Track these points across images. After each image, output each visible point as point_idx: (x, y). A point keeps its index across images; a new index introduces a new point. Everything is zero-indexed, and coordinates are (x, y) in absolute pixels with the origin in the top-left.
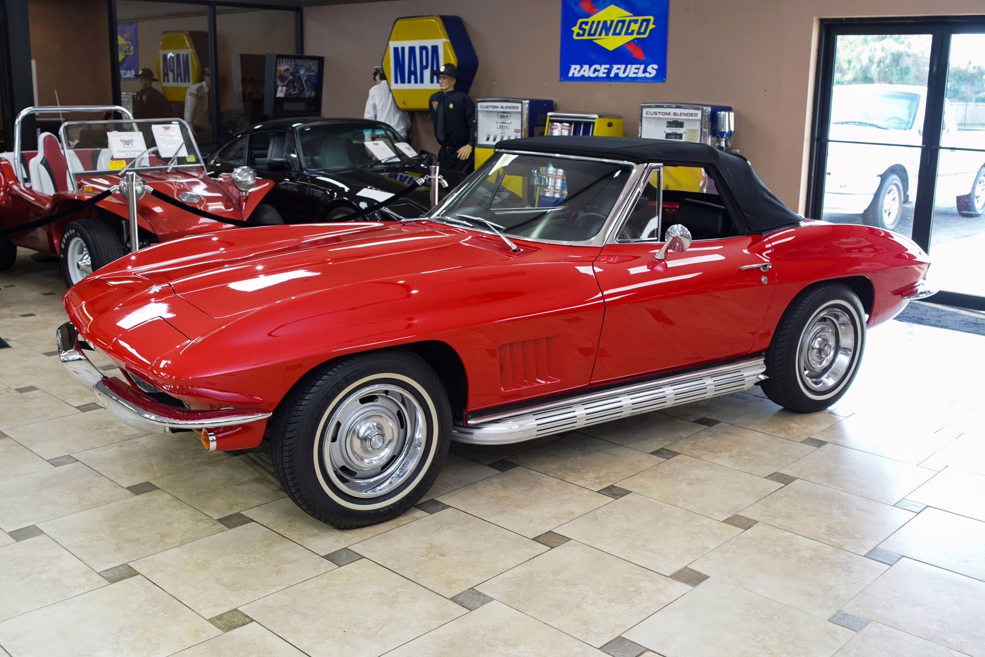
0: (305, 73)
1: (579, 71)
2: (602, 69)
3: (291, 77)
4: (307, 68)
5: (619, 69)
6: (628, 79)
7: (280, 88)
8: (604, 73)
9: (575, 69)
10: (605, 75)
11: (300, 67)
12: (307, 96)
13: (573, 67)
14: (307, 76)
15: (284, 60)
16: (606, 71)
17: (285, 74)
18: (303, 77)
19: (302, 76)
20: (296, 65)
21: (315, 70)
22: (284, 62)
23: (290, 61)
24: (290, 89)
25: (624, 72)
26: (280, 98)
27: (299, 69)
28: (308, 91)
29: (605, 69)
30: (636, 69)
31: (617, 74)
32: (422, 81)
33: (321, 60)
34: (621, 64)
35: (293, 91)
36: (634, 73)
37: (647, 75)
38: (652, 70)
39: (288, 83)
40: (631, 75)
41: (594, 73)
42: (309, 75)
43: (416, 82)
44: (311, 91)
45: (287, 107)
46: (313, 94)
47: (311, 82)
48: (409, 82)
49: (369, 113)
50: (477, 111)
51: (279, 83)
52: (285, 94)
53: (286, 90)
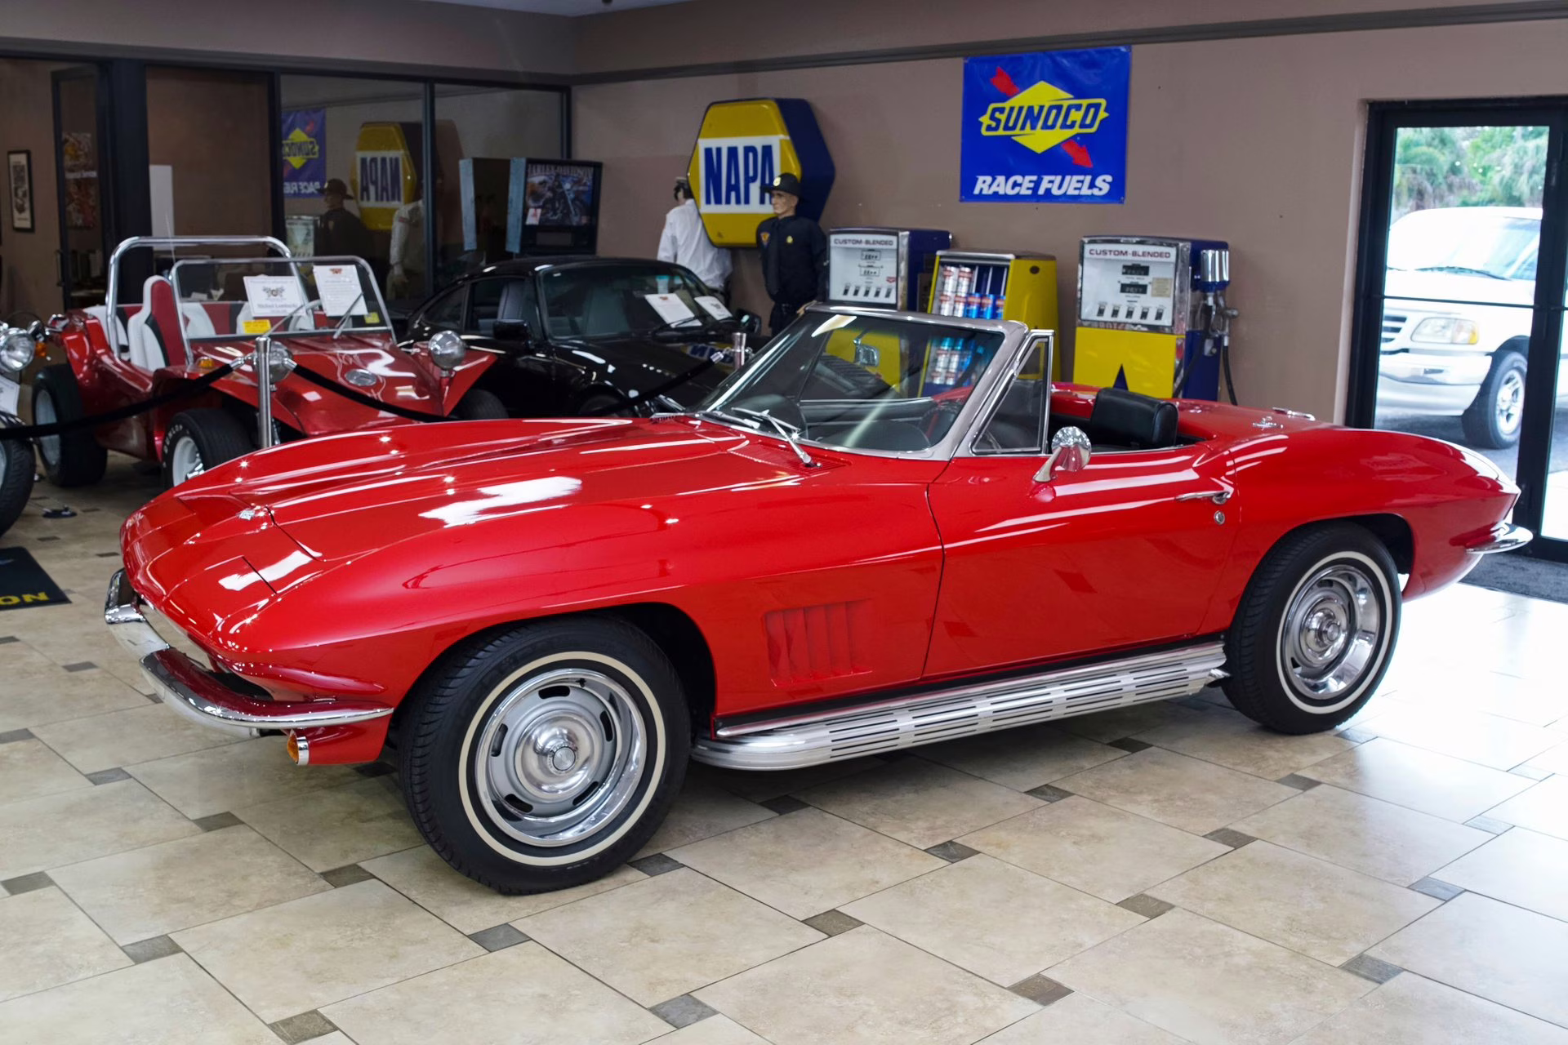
0: (571, 187)
3: (549, 194)
4: (575, 179)
5: (1051, 182)
7: (532, 211)
11: (565, 179)
12: (574, 224)
13: (981, 179)
14: (575, 193)
15: (541, 167)
17: (540, 190)
18: (569, 194)
19: (566, 193)
20: (558, 175)
21: (588, 183)
22: (539, 170)
23: (549, 169)
24: (547, 213)
25: (1060, 188)
26: (532, 226)
27: (562, 181)
28: (576, 215)
32: (747, 201)
33: (599, 169)
35: (551, 216)
36: (1075, 188)
38: (1103, 183)
39: (545, 203)
40: (1071, 192)
41: (1013, 188)
42: (578, 191)
43: (738, 201)
44: (582, 215)
45: (543, 239)
46: (585, 220)
47: (581, 202)
48: (728, 202)
49: (665, 250)
50: (830, 247)
51: (531, 202)
52: (540, 219)
53: (541, 214)
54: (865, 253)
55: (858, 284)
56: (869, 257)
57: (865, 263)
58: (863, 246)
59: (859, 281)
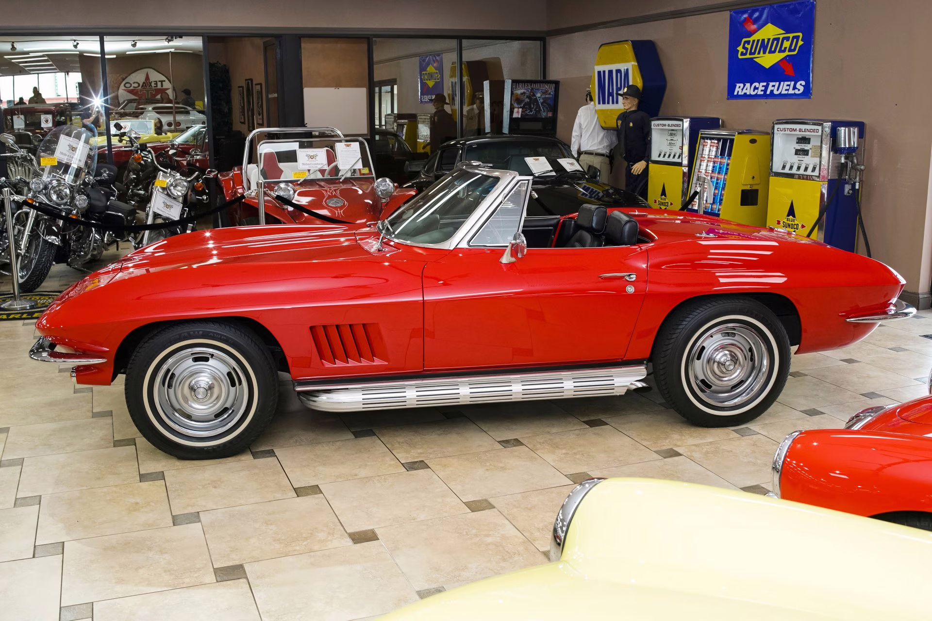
0: (541, 96)
1: (742, 89)
2: (761, 86)
3: (527, 100)
4: (543, 91)
5: (773, 86)
6: (781, 96)
7: (516, 110)
8: (762, 91)
9: (739, 87)
10: (762, 93)
12: (543, 117)
13: (738, 85)
14: (543, 99)
16: (763, 88)
17: (522, 97)
18: (540, 100)
19: (538, 99)
20: (532, 89)
21: (552, 93)
22: (520, 86)
24: (527, 110)
25: (778, 90)
26: (517, 119)
27: (536, 92)
28: (544, 111)
29: (763, 86)
30: (787, 85)
31: (772, 91)
32: (617, 102)
33: (557, 83)
34: (776, 81)
35: (529, 113)
36: (786, 90)
37: (797, 92)
38: (800, 86)
39: (524, 105)
40: (784, 92)
41: (754, 91)
42: (545, 98)
43: (613, 103)
44: (548, 111)
45: (524, 126)
46: (550, 115)
47: (548, 104)
48: (608, 103)
49: (576, 131)
50: (652, 129)
51: (516, 105)
52: (522, 114)
53: (522, 112)
54: (670, 132)
55: (666, 151)
56: (671, 135)
57: (669, 138)
58: (667, 127)
59: (666, 149)
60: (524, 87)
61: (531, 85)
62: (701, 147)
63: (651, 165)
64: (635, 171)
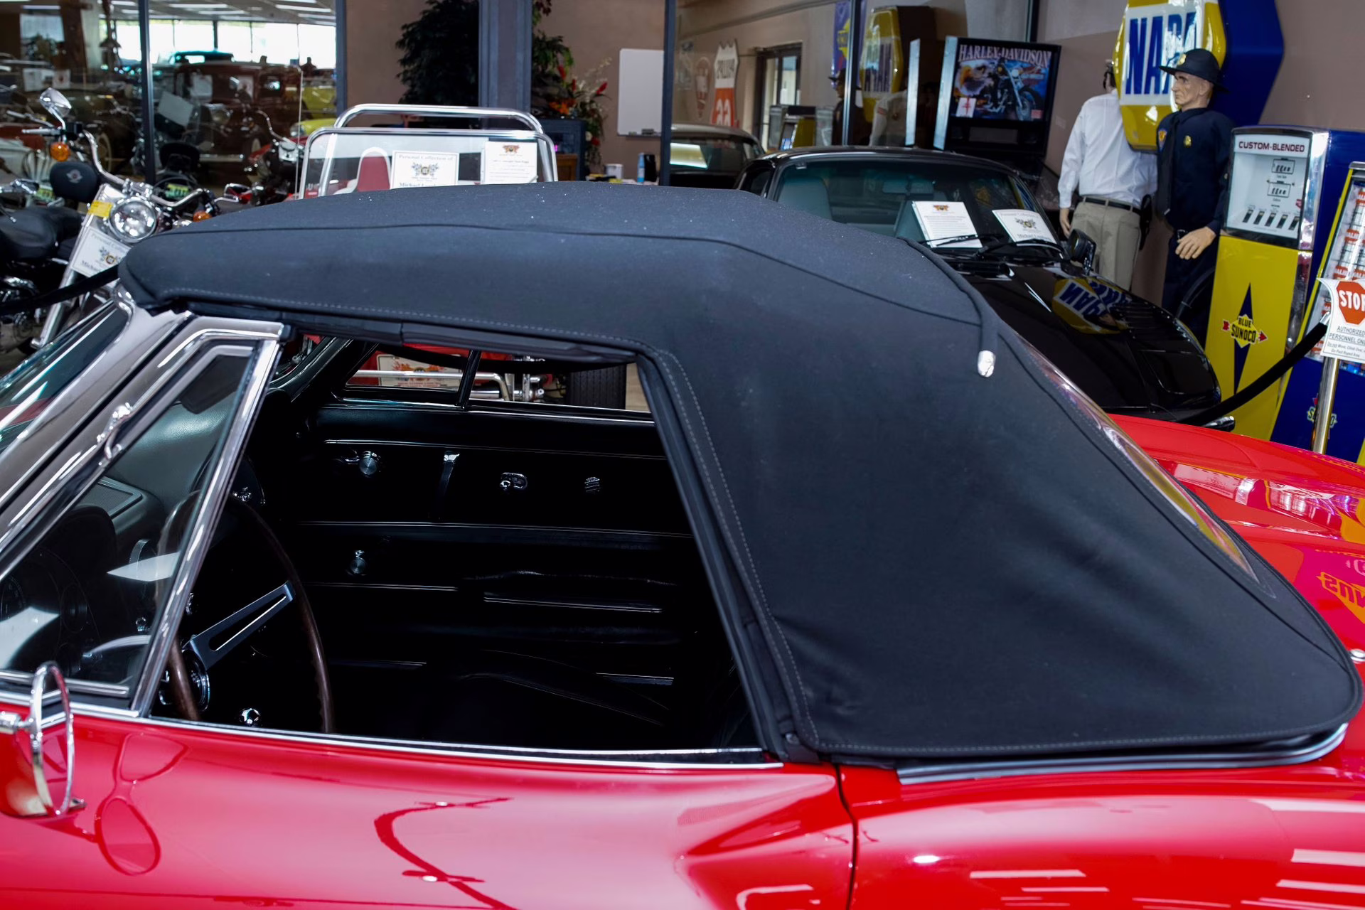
0: (1020, 75)
3: (990, 82)
4: (1025, 65)
7: (963, 101)
11: (1012, 64)
12: (1022, 119)
14: (1024, 81)
15: (977, 48)
18: (1016, 83)
19: (1013, 81)
21: (1043, 71)
22: (977, 52)
23: (989, 51)
24: (986, 104)
26: (964, 120)
27: (1009, 67)
28: (1024, 107)
33: (1055, 50)
35: (991, 108)
39: (983, 92)
42: (1029, 80)
44: (1032, 108)
45: (977, 135)
46: (1036, 115)
47: (1034, 93)
48: (1147, 91)
50: (1234, 153)
51: (964, 91)
52: (975, 112)
53: (977, 106)
54: (1277, 164)
55: (1263, 209)
56: (1280, 170)
57: (1274, 177)
58: (1270, 152)
59: (1264, 203)
60: (985, 54)
61: (1000, 51)
62: (1350, 206)
63: (1225, 240)
64: (1185, 250)
